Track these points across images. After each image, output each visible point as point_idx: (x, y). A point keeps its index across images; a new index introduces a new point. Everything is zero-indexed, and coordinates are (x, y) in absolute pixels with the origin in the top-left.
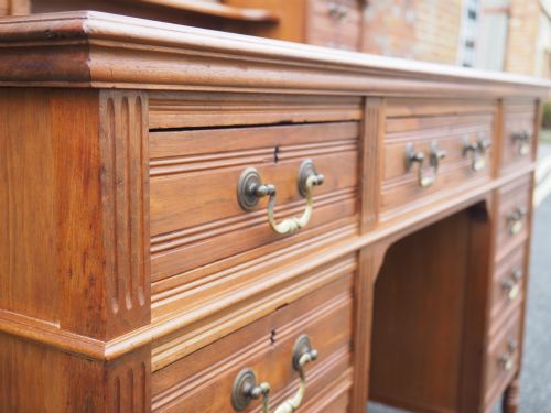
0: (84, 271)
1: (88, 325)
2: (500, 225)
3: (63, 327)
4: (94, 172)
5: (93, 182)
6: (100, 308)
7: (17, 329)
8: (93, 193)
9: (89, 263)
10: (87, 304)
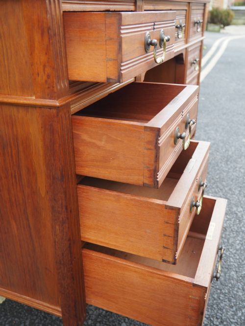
0: (44, 73)
1: (48, 95)
2: (188, 65)
3: (36, 98)
4: (46, 30)
5: (46, 34)
6: (53, 87)
7: (16, 101)
8: (46, 39)
9: (46, 69)
10: (47, 86)
